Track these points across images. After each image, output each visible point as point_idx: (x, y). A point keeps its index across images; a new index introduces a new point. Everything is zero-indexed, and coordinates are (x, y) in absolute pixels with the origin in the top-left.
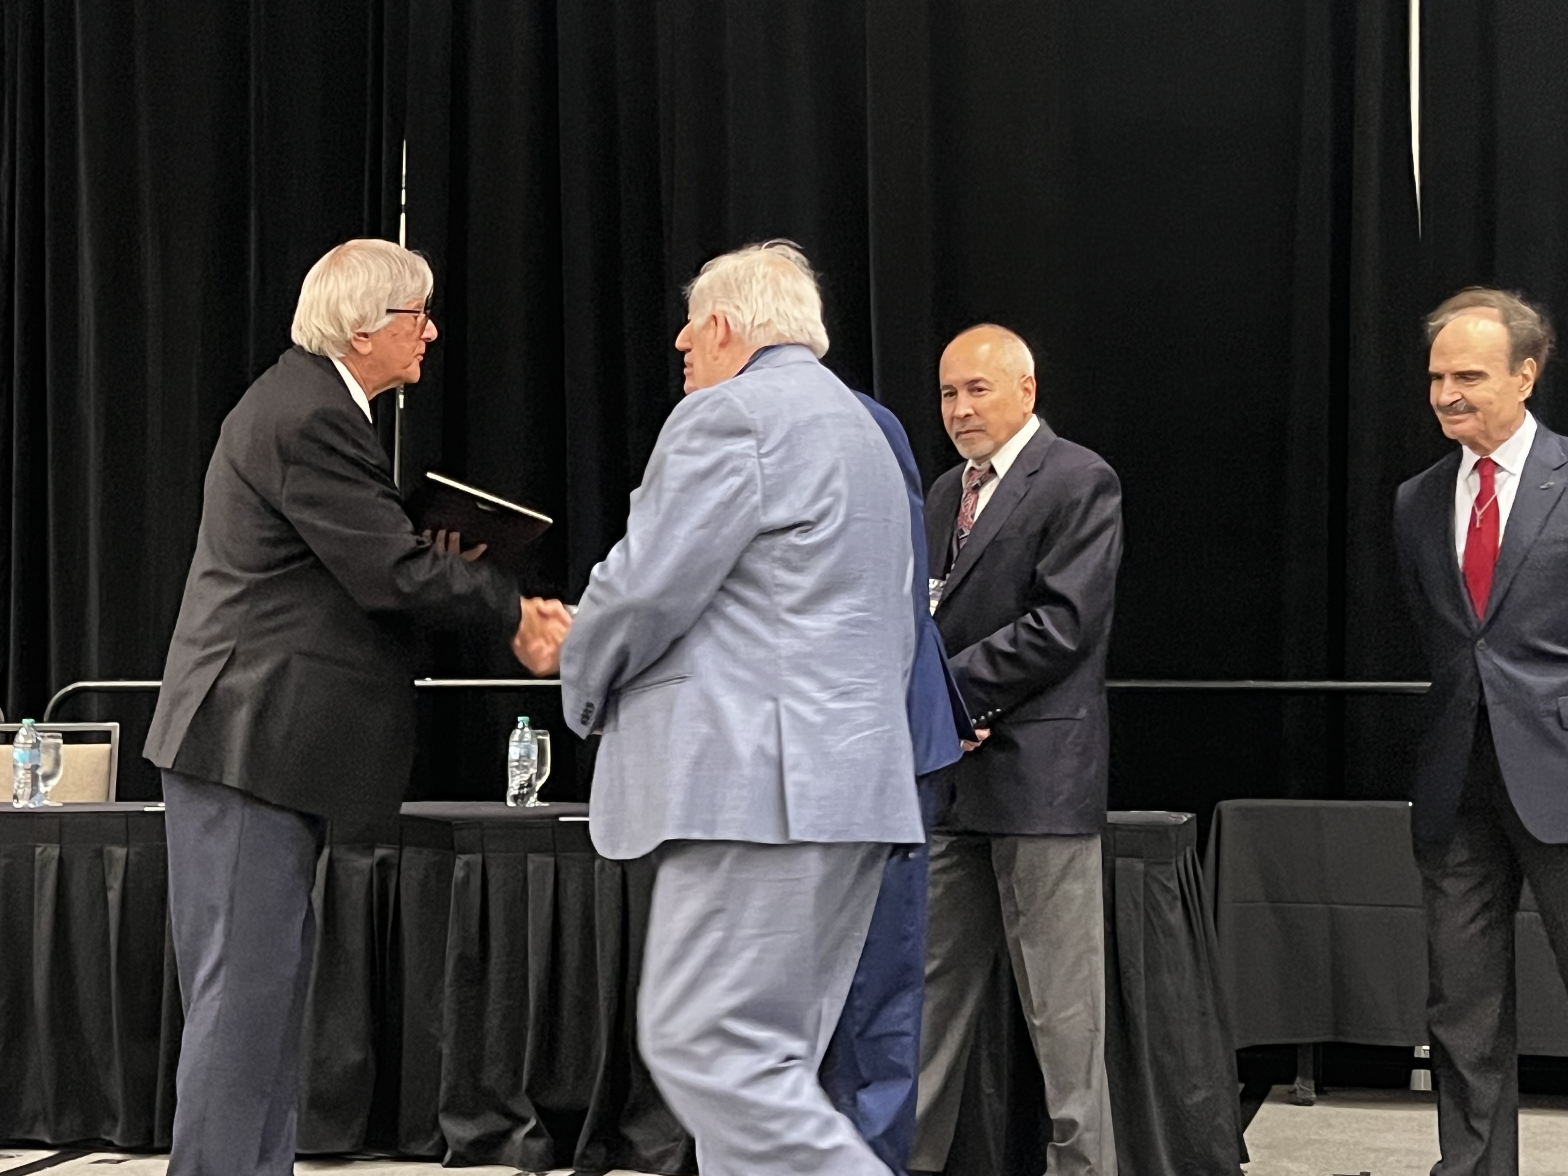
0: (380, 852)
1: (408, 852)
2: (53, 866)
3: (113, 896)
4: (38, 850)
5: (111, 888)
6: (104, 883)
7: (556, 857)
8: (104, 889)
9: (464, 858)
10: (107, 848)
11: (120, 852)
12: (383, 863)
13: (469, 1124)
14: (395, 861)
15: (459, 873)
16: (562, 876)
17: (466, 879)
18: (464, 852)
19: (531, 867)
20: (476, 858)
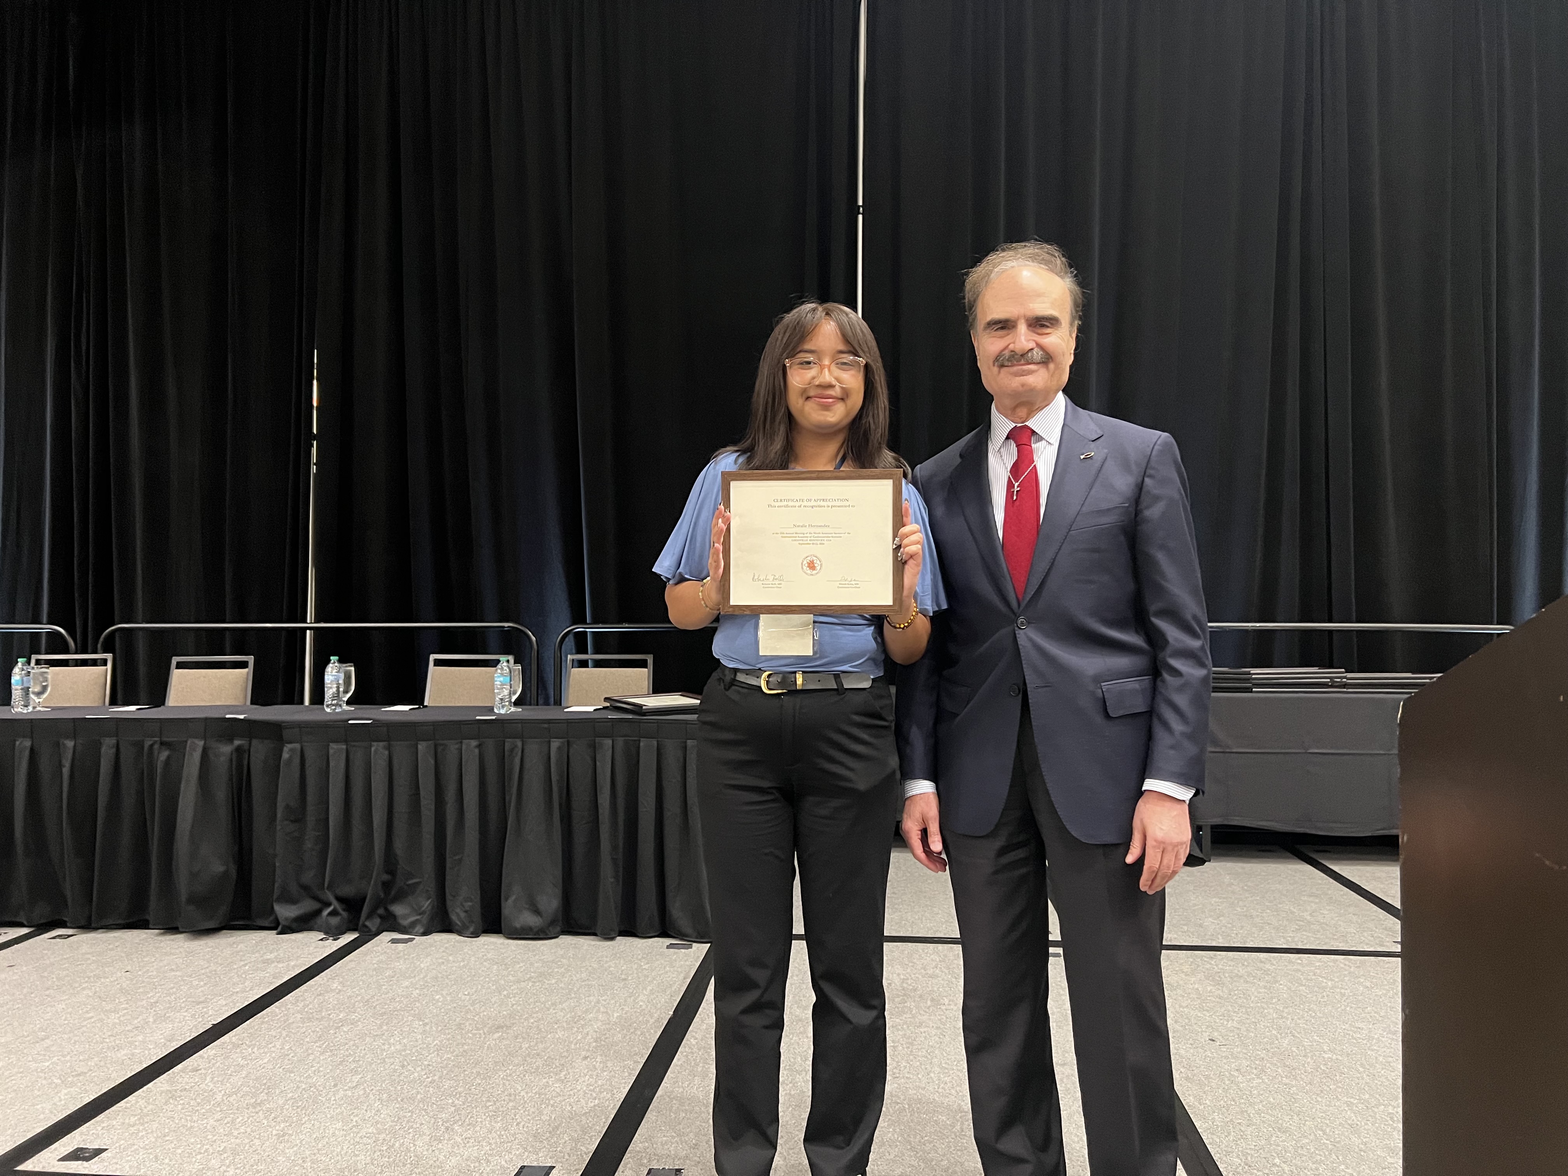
0: (237, 742)
1: (255, 742)
2: (27, 753)
3: (66, 771)
4: (17, 743)
5: (64, 766)
6: (60, 761)
7: (347, 745)
8: (60, 766)
9: (289, 746)
10: (62, 741)
11: (70, 744)
12: (238, 749)
13: (294, 907)
14: (246, 747)
15: (285, 755)
16: (351, 757)
17: (290, 760)
18: (290, 743)
19: (331, 752)
20: (297, 746)
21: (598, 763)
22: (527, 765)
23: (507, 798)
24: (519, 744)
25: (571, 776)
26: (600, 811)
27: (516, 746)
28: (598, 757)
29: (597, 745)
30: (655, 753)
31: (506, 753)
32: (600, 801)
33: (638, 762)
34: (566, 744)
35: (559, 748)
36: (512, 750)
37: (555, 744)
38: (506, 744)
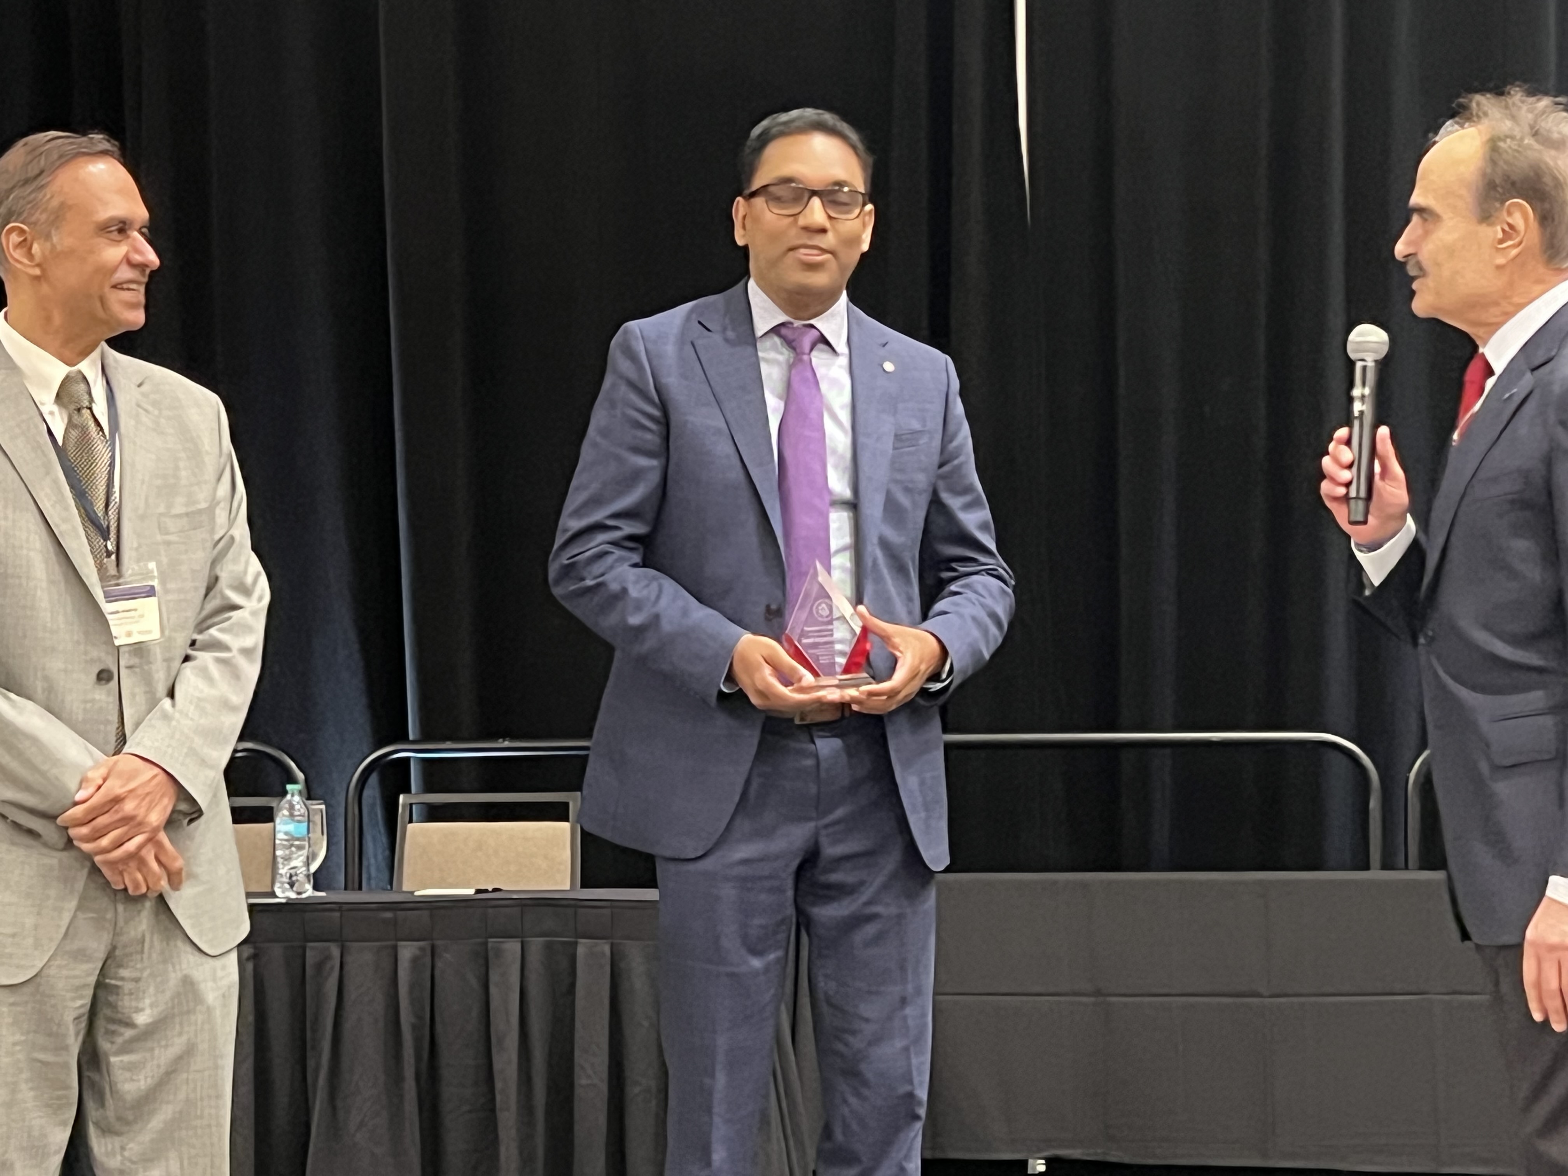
21: (493, 990)
22: (351, 994)
23: (311, 1063)
24: (335, 951)
25: (438, 1018)
26: (498, 1085)
27: (328, 957)
28: (494, 977)
29: (491, 954)
30: (608, 969)
31: (309, 971)
32: (497, 1066)
33: (573, 985)
34: (429, 952)
35: (415, 961)
36: (320, 966)
37: (407, 951)
38: (309, 954)
